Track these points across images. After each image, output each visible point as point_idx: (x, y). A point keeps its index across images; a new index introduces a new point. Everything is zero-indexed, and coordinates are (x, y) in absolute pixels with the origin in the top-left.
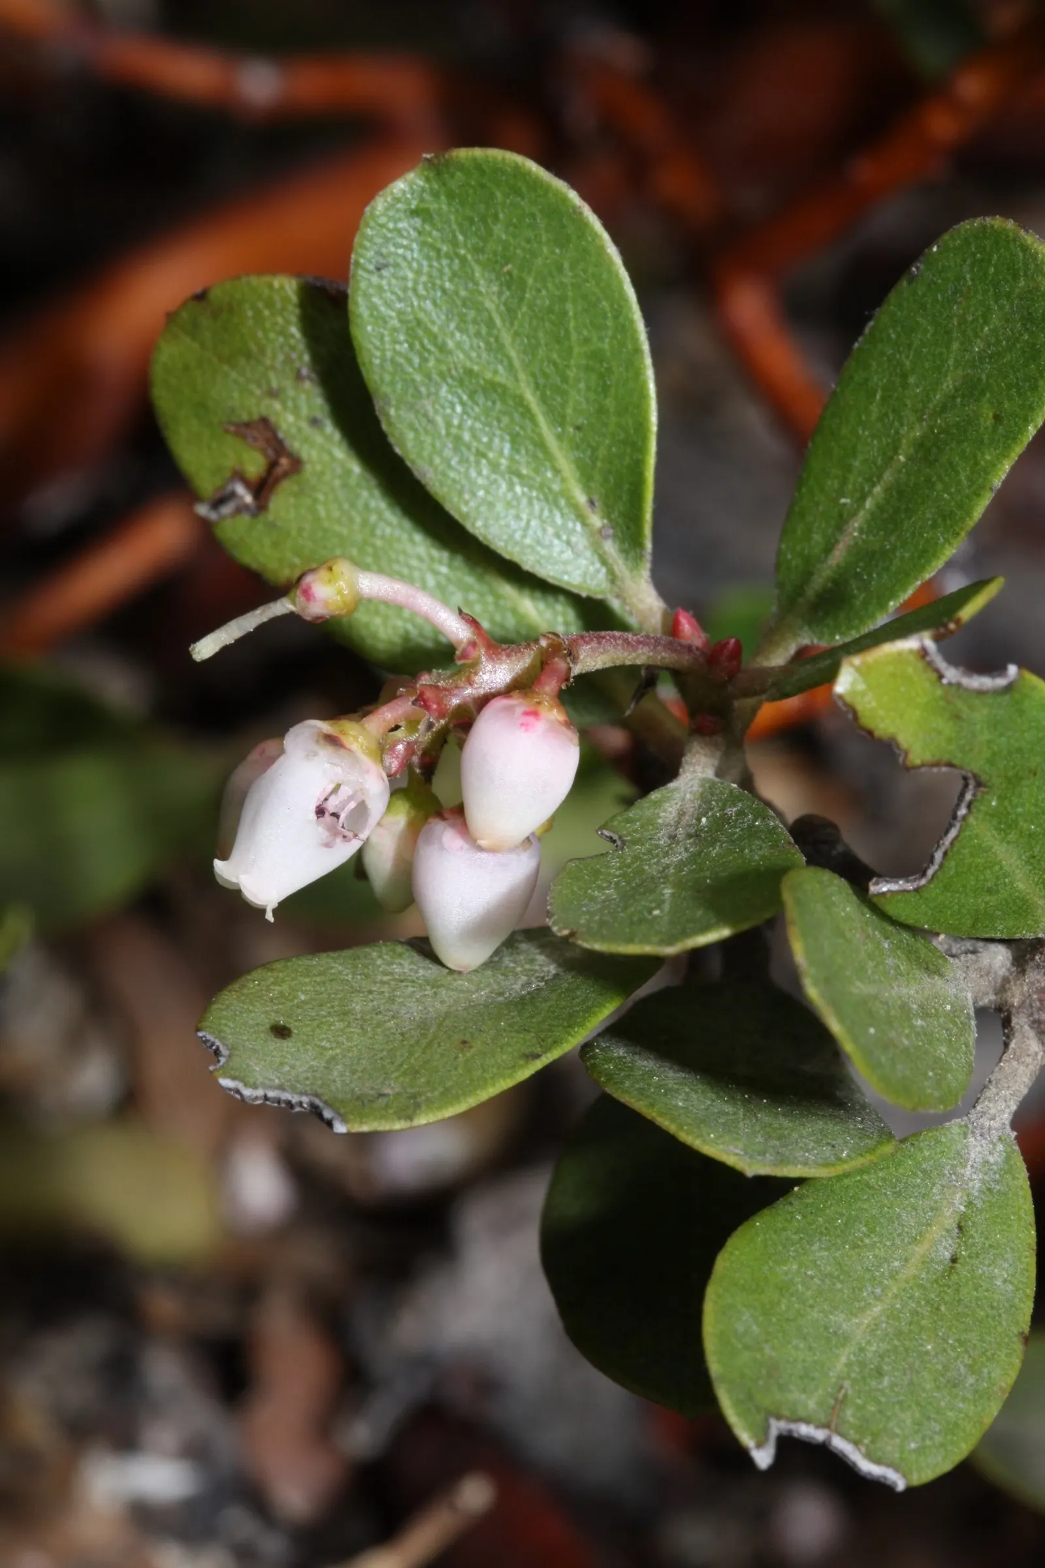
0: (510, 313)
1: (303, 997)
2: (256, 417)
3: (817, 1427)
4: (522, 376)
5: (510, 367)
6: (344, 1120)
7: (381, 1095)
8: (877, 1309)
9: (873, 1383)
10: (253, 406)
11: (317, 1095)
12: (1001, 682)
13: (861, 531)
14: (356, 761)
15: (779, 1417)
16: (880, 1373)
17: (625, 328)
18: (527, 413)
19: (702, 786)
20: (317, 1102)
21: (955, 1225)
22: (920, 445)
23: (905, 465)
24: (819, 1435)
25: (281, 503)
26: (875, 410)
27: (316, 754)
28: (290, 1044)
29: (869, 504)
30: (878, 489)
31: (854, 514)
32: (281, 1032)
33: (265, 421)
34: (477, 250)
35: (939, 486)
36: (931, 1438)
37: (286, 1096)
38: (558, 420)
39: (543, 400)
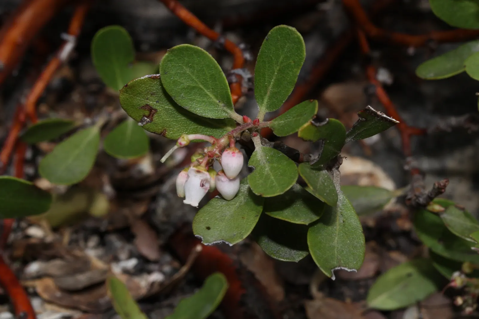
0: (193, 73)
1: (207, 219)
2: (145, 105)
3: (338, 267)
4: (199, 83)
5: (196, 82)
6: (231, 243)
7: (235, 235)
8: (336, 238)
9: (343, 254)
10: (144, 102)
11: (223, 240)
12: (326, 122)
13: (272, 89)
14: (204, 174)
15: (332, 269)
16: (343, 251)
17: (217, 68)
18: (202, 89)
19: (261, 149)
20: (224, 241)
21: (341, 215)
22: (279, 70)
23: (277, 75)
24: (339, 268)
25: (155, 118)
26: (267, 66)
27: (197, 175)
28: (211, 230)
29: (272, 83)
30: (273, 80)
31: (269, 86)
32: (208, 228)
33: (147, 105)
34: (183, 63)
35: (286, 77)
36: (357, 260)
37: (217, 242)
38: (208, 88)
39: (204, 86)
